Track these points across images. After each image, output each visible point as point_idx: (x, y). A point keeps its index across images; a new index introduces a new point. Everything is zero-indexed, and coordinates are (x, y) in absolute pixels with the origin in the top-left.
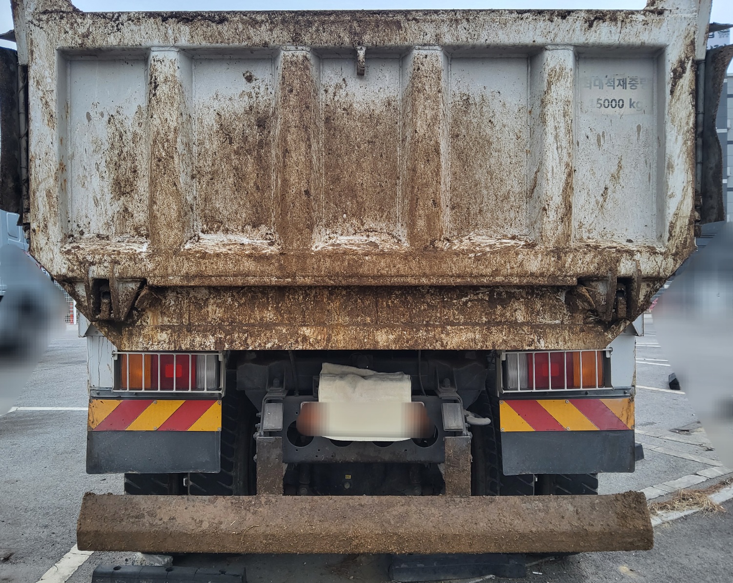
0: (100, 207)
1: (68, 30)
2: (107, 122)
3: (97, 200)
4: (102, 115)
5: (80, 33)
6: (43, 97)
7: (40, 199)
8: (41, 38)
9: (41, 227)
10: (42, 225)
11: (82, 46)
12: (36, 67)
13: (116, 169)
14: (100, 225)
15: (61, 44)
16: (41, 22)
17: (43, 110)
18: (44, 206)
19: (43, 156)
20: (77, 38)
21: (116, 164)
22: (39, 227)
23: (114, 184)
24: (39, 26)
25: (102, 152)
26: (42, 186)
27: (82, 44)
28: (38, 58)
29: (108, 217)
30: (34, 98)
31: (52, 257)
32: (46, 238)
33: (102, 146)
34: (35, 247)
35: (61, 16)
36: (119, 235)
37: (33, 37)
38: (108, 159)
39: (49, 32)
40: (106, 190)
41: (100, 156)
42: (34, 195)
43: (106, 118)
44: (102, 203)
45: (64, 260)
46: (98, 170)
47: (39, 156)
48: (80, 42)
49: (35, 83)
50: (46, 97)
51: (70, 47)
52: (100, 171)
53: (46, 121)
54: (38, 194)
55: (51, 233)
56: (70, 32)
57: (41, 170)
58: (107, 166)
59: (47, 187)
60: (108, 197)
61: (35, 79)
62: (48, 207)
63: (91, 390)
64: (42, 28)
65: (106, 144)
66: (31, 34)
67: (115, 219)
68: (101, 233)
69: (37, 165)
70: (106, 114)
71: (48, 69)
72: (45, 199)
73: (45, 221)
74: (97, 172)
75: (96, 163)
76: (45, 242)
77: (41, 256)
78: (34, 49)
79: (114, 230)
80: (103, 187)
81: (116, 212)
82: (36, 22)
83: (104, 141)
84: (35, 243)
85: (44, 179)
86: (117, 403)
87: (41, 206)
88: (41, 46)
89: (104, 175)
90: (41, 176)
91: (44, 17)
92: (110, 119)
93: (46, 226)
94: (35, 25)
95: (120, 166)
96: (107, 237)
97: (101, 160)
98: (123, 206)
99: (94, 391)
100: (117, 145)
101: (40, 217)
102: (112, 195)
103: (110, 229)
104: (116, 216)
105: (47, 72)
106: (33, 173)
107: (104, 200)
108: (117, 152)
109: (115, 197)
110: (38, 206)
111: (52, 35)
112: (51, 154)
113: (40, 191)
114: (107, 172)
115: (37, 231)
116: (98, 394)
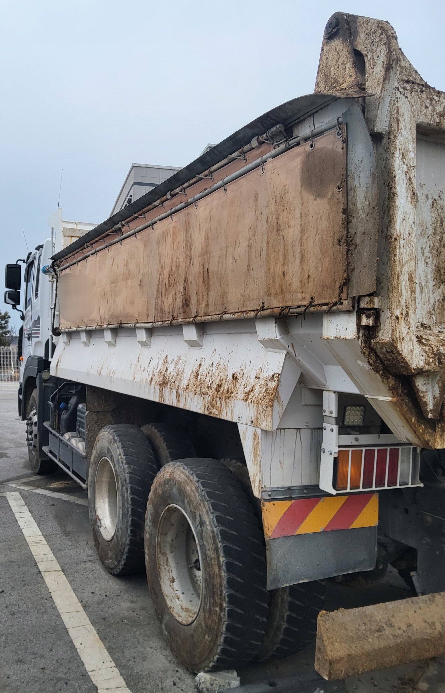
0: (424, 294)
1: (428, 105)
2: (431, 205)
3: (422, 286)
4: (427, 197)
5: (438, 111)
6: (408, 172)
7: (403, 283)
8: (406, 107)
9: (404, 314)
10: (404, 312)
11: (438, 125)
12: (402, 138)
13: (437, 256)
14: (424, 314)
15: (422, 119)
16: (406, 91)
17: (407, 186)
18: (407, 291)
19: (406, 236)
20: (435, 116)
21: (437, 250)
22: (402, 314)
23: (436, 271)
24: (404, 95)
25: (427, 237)
26: (405, 269)
27: (439, 123)
28: (404, 129)
29: (430, 305)
30: (399, 171)
31: (412, 348)
32: (407, 327)
33: (427, 230)
34: (398, 336)
35: (421, 89)
36: (439, 325)
37: (399, 105)
38: (432, 245)
39: (413, 104)
40: (429, 277)
41: (425, 240)
42: (398, 279)
43: (430, 201)
44: (426, 290)
45: (421, 352)
46: (423, 255)
47: (404, 236)
48: (438, 121)
49: (401, 156)
50: (410, 172)
51: (428, 123)
52: (425, 256)
53: (409, 198)
54: (401, 277)
55: (411, 321)
56: (430, 108)
57: (405, 251)
58: (431, 252)
59: (409, 271)
60: (431, 284)
61: (401, 151)
62: (409, 293)
63: (263, 491)
64: (406, 97)
65: (430, 228)
66: (397, 101)
67: (436, 308)
68: (425, 322)
69: (402, 245)
70: (430, 197)
71: (412, 143)
72: (408, 284)
73: (407, 308)
74: (423, 257)
75: (422, 248)
76: (406, 332)
77: (403, 347)
78: (400, 118)
79: (435, 319)
80: (427, 273)
81: (437, 301)
82: (402, 90)
83: (429, 225)
84: (398, 332)
85: (408, 261)
86: (288, 504)
87: (404, 291)
88: (406, 116)
89: (428, 261)
90: (405, 258)
91: (408, 86)
92: (433, 202)
93: (407, 313)
94: (400, 92)
95: (441, 252)
96: (430, 326)
97: (426, 244)
98: (442, 295)
99: (266, 492)
100: (439, 230)
101: (403, 303)
102: (434, 283)
103: (431, 318)
104: (436, 306)
105: (410, 146)
106: (398, 254)
107: (427, 287)
108: (438, 238)
109: (436, 284)
110: (401, 291)
111: (415, 107)
112: (413, 235)
113: (403, 274)
114: (431, 258)
115: (400, 319)
116: (270, 496)
